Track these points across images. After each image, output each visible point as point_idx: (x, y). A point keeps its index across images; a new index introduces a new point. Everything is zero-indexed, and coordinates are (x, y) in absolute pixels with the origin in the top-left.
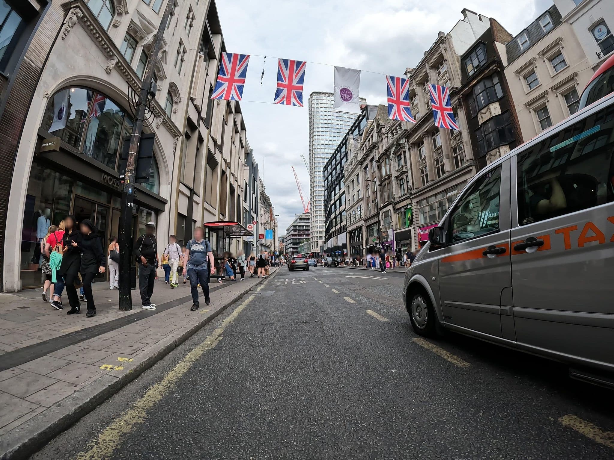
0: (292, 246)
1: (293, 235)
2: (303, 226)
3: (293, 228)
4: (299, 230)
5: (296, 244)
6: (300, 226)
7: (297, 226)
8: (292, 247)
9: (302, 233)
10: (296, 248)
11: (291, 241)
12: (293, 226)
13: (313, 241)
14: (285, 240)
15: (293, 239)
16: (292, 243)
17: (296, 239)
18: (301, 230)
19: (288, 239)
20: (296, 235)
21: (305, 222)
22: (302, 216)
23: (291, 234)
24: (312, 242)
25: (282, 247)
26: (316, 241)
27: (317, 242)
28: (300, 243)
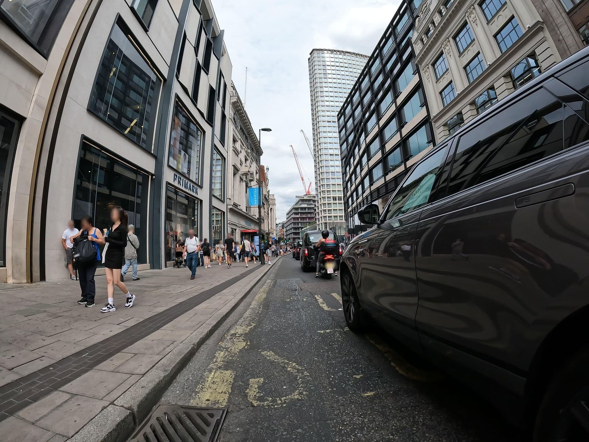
0: (293, 231)
1: (294, 218)
2: (305, 208)
3: (293, 211)
4: (301, 213)
5: (298, 228)
6: (302, 208)
7: (299, 208)
8: (293, 233)
9: (304, 216)
10: (298, 233)
11: (292, 226)
12: (294, 208)
13: (320, 222)
14: (285, 225)
15: (294, 223)
16: (293, 228)
17: (298, 223)
18: (303, 213)
19: (288, 223)
20: (298, 218)
21: (308, 204)
22: (303, 198)
23: (292, 218)
24: (318, 225)
25: (282, 233)
26: (324, 222)
27: (326, 223)
28: (302, 228)
